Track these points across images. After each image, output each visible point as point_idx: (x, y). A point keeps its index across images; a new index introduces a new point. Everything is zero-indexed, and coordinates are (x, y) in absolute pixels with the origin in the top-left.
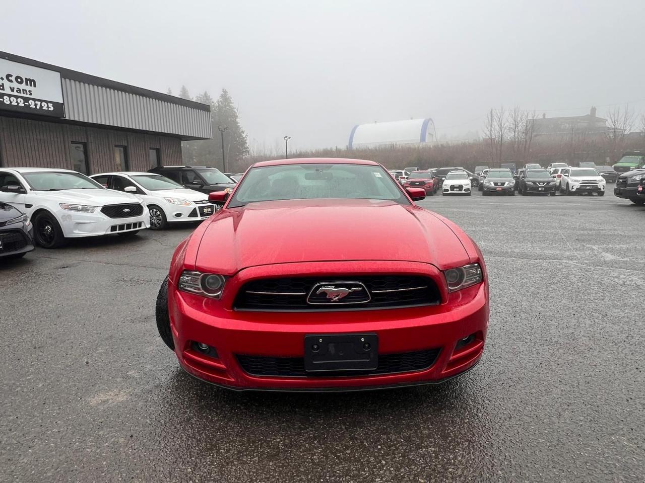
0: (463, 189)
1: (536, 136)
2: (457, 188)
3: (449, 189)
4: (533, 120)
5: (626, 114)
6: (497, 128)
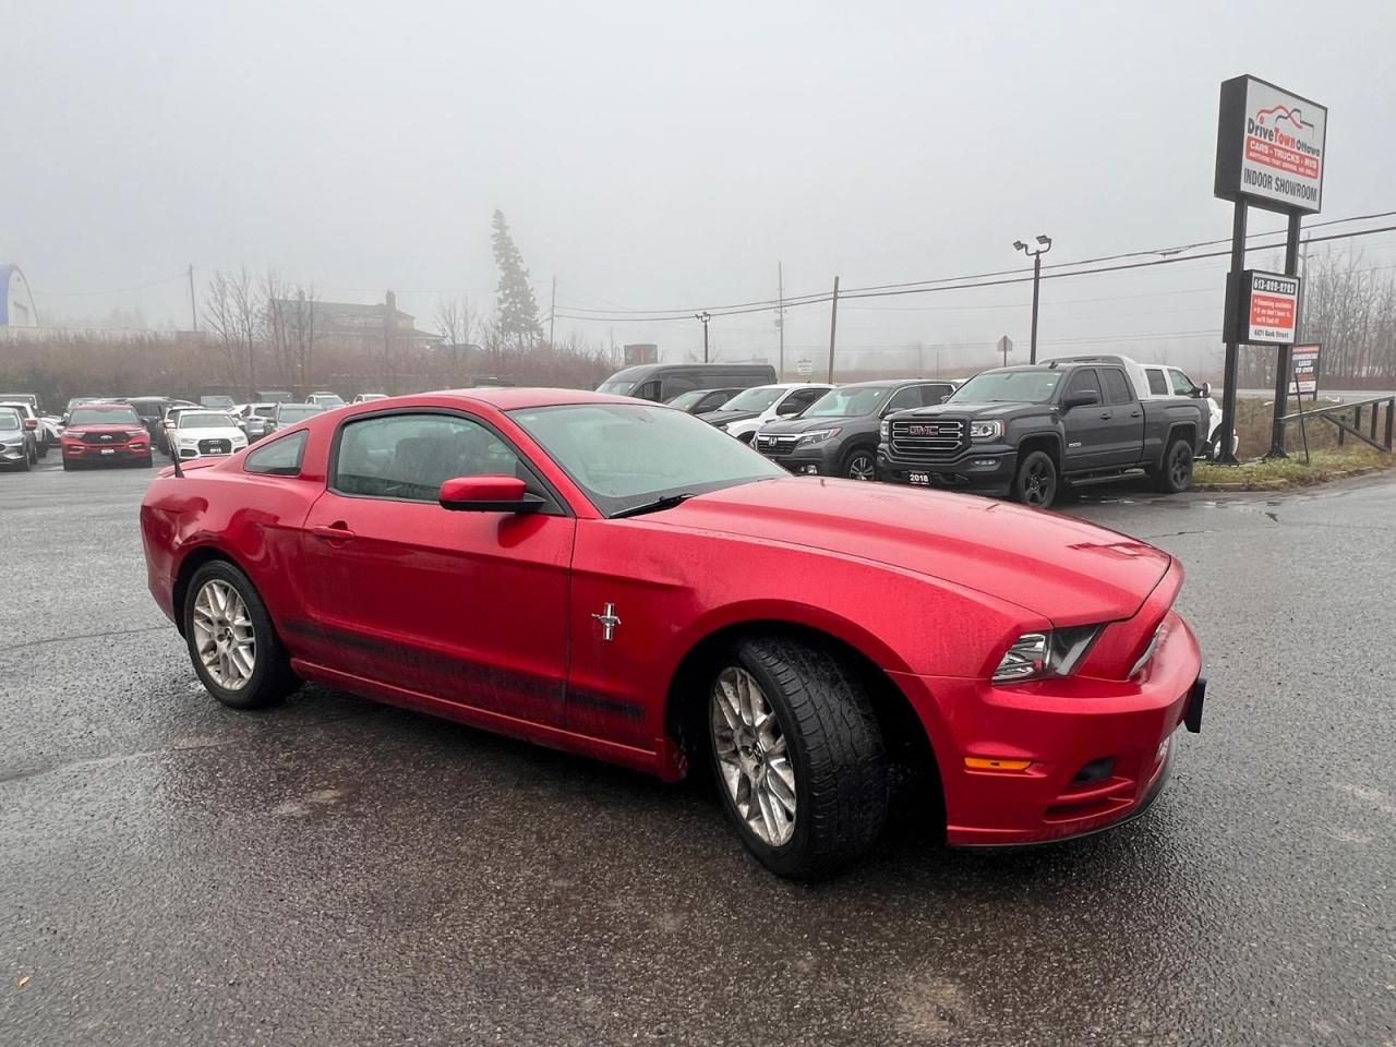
0: (233, 450)
1: (318, 338)
2: (214, 446)
3: (198, 451)
4: (311, 302)
5: (466, 313)
6: (235, 310)
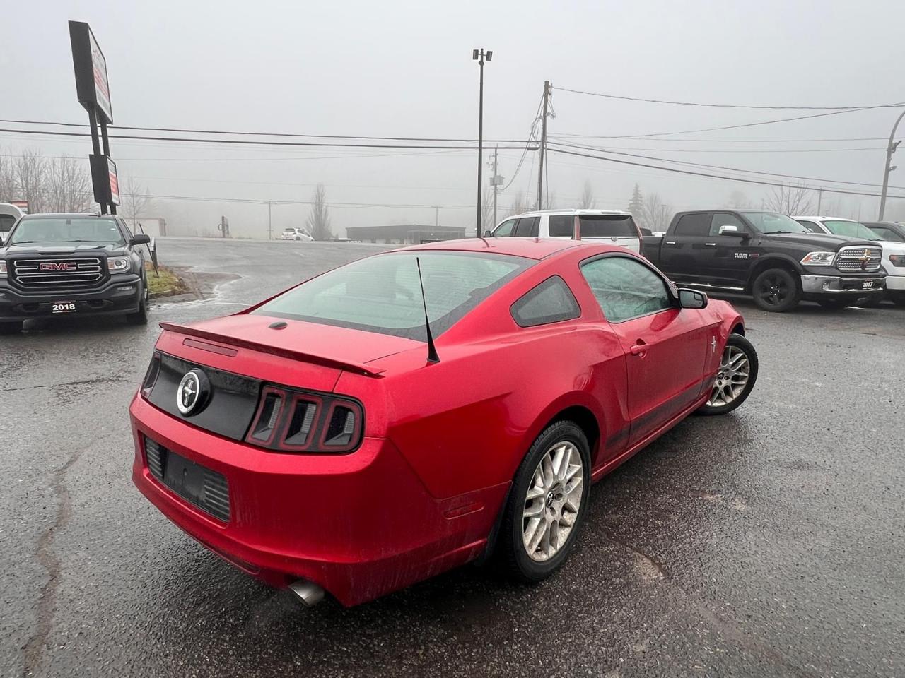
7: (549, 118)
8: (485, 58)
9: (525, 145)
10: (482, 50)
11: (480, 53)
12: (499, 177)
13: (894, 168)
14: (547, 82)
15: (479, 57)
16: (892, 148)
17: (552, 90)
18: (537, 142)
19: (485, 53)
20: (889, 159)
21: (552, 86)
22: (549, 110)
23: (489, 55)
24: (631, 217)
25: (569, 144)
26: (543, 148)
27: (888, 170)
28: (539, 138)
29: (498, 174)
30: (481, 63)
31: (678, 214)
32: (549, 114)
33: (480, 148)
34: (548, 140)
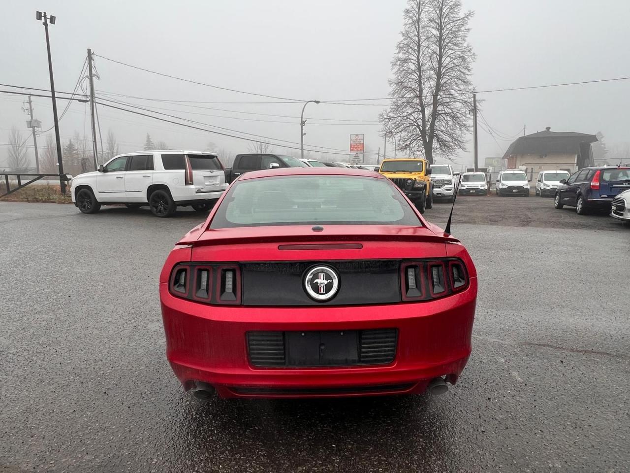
7: (94, 78)
8: (48, 21)
9: (70, 96)
10: (45, 13)
11: (43, 15)
12: (36, 121)
13: (305, 134)
14: (89, 51)
15: (43, 18)
16: (303, 124)
17: (94, 57)
18: (87, 96)
19: (48, 16)
20: (302, 129)
21: (93, 54)
22: (93, 72)
23: (53, 20)
24: (216, 156)
25: (114, 100)
26: (93, 102)
27: (302, 135)
28: (88, 93)
29: (34, 118)
30: (45, 24)
31: (238, 156)
32: (94, 75)
33: (54, 97)
34: (96, 95)
